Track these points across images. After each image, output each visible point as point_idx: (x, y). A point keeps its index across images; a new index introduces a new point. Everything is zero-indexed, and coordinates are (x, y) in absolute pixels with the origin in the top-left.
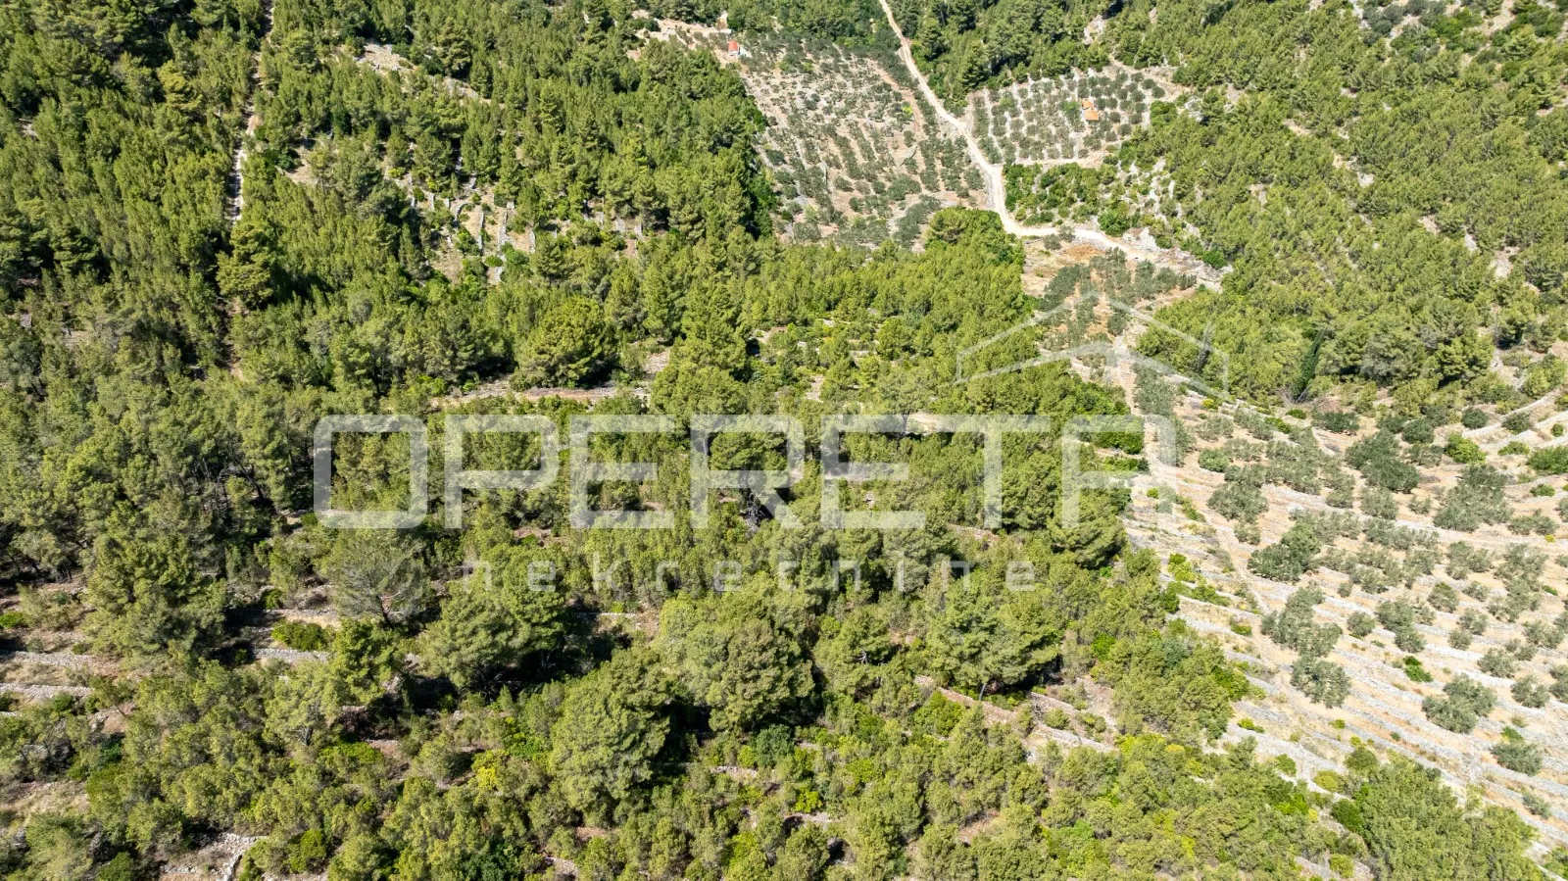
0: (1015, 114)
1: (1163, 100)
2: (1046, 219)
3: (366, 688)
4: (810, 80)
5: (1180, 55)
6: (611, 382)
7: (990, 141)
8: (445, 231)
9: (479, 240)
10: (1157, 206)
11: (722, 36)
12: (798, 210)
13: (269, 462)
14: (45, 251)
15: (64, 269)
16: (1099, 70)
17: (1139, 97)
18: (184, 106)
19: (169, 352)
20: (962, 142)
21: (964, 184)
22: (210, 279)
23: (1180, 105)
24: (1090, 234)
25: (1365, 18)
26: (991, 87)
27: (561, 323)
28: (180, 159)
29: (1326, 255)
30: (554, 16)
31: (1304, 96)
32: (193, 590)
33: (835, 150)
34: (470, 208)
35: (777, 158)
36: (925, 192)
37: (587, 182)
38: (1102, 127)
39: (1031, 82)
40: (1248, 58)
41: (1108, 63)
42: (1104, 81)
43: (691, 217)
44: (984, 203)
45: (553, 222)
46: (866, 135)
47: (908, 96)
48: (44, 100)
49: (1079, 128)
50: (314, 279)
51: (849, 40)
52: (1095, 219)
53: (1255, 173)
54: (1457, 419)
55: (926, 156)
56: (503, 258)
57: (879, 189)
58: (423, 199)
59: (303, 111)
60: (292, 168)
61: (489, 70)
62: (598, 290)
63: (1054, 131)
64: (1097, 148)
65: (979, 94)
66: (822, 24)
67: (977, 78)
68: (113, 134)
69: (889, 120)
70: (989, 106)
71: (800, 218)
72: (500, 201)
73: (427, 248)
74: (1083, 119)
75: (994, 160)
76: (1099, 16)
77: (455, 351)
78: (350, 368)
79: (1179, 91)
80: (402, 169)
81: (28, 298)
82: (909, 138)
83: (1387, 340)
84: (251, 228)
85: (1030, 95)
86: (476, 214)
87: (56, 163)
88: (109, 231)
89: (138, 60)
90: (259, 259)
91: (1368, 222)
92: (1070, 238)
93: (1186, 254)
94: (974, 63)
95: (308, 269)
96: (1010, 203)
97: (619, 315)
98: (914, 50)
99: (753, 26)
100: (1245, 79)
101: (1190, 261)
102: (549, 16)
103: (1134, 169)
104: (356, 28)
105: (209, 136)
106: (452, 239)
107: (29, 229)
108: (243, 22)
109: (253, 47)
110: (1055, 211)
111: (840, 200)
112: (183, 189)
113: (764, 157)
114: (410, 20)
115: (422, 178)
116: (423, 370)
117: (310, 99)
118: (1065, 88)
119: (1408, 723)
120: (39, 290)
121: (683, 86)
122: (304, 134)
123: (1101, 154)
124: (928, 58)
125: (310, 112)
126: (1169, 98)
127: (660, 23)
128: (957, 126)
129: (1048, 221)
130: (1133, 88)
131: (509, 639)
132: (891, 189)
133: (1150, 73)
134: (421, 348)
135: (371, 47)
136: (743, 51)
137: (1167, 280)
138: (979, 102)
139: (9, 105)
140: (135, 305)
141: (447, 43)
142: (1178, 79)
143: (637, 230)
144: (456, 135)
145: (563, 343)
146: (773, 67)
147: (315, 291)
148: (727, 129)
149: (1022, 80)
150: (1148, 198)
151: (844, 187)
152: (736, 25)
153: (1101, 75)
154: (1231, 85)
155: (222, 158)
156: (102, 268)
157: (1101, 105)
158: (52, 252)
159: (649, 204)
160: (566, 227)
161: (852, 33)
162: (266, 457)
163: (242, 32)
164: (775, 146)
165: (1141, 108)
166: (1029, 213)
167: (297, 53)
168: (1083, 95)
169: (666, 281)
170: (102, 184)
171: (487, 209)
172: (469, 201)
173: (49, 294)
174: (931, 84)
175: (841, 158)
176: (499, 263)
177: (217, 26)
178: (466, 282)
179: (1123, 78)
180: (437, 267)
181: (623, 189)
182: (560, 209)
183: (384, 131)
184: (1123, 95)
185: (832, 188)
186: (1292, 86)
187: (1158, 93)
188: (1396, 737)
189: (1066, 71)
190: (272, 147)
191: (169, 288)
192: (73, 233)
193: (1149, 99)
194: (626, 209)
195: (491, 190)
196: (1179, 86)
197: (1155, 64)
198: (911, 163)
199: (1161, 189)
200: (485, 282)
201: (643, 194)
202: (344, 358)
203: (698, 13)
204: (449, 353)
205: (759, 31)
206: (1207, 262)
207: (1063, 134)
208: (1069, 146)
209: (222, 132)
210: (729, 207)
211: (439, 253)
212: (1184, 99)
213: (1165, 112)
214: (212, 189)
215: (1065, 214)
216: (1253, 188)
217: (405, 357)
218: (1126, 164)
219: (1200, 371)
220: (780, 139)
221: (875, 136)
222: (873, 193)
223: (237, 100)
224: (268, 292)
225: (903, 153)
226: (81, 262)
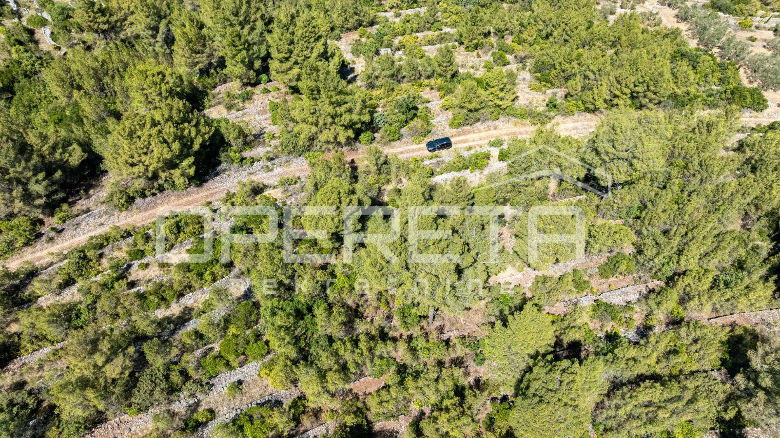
6: (223, 166)
27: (142, 126)
56: (45, 15)
62: (160, 37)
169: (232, 18)
176: (43, 23)
178: (15, 56)
200: (37, 48)
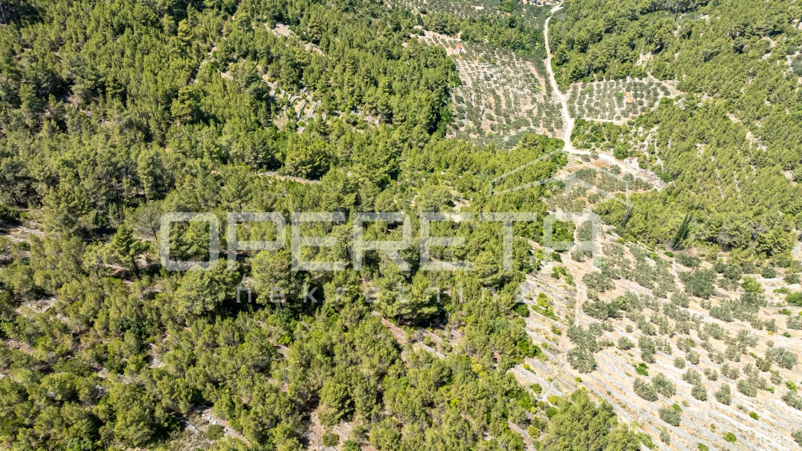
0: (591, 96)
1: (668, 97)
2: (587, 147)
3: (125, 256)
4: (492, 67)
5: (684, 76)
7: (574, 107)
8: (284, 108)
9: (299, 114)
10: (646, 148)
11: (455, 42)
12: (462, 125)
13: (146, 177)
14: (103, 86)
15: (109, 96)
16: (641, 79)
17: (656, 94)
18: (184, 38)
19: (140, 134)
20: (560, 106)
21: (553, 125)
22: (168, 109)
23: (676, 100)
24: (607, 157)
25: (792, 66)
26: (584, 81)
28: (175, 59)
29: (724, 183)
30: (373, 23)
31: (742, 103)
32: (84, 212)
33: (492, 100)
34: (299, 100)
35: (460, 100)
36: (532, 127)
37: (358, 96)
38: (633, 107)
39: (605, 81)
40: (718, 80)
41: (646, 76)
42: (641, 84)
43: (401, 119)
44: (560, 136)
45: (337, 112)
46: (511, 96)
47: (542, 81)
48: (127, 29)
49: (620, 105)
50: (214, 117)
51: (521, 51)
52: (612, 150)
53: (701, 138)
54: (759, 272)
55: (539, 109)
57: (508, 122)
58: (279, 93)
59: (236, 47)
60: (224, 71)
61: (329, 42)
63: (607, 105)
64: (626, 117)
65: (577, 84)
66: (509, 42)
67: (578, 76)
68: (149, 45)
69: (526, 90)
70: (580, 89)
71: (462, 129)
72: (315, 99)
73: (273, 113)
74: (624, 101)
75: (573, 116)
76: (650, 53)
77: (258, 154)
78: (211, 153)
79: (679, 93)
80: (273, 79)
81: (91, 105)
82: (534, 100)
83: (732, 226)
84: (187, 89)
85: (602, 87)
86: (301, 104)
87: (123, 54)
88: (133, 83)
89: (172, 17)
90: (187, 103)
91: (754, 169)
92: (596, 157)
93: (653, 173)
94: (577, 68)
95: (213, 112)
96: (573, 137)
97: (343, 153)
98: (553, 59)
99: (473, 39)
100: (714, 91)
101: (653, 177)
102: (370, 22)
103: (641, 129)
104: (275, 16)
105: (192, 52)
106: (286, 111)
107: (99, 77)
108: (223, 8)
109: (225, 18)
110: (593, 144)
111: (486, 125)
112: (171, 71)
113: (453, 99)
114: (302, 16)
115: (282, 84)
116: (243, 160)
117: (241, 43)
118: (621, 86)
119: (621, 389)
120: (97, 103)
121: (423, 61)
122: (235, 57)
123: (626, 120)
124: (558, 65)
125: (239, 48)
126: (672, 97)
127: (426, 32)
128: (561, 98)
129: (588, 148)
130: (655, 89)
131: (187, 249)
132: (514, 122)
133: (666, 84)
134: (244, 150)
135: (280, 25)
136: (463, 50)
137: (638, 184)
138: (575, 88)
139: (114, 30)
140: (132, 112)
141: (312, 27)
142: (679, 88)
143: (377, 122)
144: (302, 67)
145: (302, 156)
146: (475, 59)
147: (212, 122)
148: (436, 83)
149: (601, 79)
150: (643, 143)
151: (491, 118)
152: (464, 38)
153: (641, 82)
154: (706, 94)
155: (194, 62)
156: (123, 97)
157: (636, 96)
158: (106, 87)
159: (383, 110)
160: (342, 115)
161: (523, 48)
162: (145, 175)
163: (222, 12)
164: (461, 94)
165: (655, 100)
166: (580, 143)
167: (241, 22)
168: (628, 90)
170: (137, 64)
171: (308, 101)
172: (300, 97)
173: (100, 104)
174: (556, 77)
175: (493, 105)
177: (212, 8)
179: (651, 84)
180: (275, 122)
181: (373, 102)
182: (342, 107)
183: (270, 61)
184: (649, 92)
185: (484, 117)
186: (738, 97)
187: (667, 93)
188: (609, 393)
189: (624, 78)
190: (218, 61)
191: (149, 109)
192: (115, 80)
193: (661, 95)
194: (373, 111)
195: (312, 94)
196: (679, 91)
197: (670, 79)
198: (530, 112)
199: (651, 140)
201: (382, 105)
202: (208, 148)
203: (446, 30)
204: (254, 154)
205: (475, 42)
206: (662, 178)
207: (612, 108)
208: (613, 113)
209: (198, 51)
210: (422, 117)
211: (278, 117)
212: (679, 98)
213: (668, 102)
214: (184, 74)
215: (598, 146)
216: (698, 145)
217: (236, 153)
218: (638, 125)
219: (624, 225)
220: (465, 92)
221: (516, 97)
222: (504, 123)
223: (210, 39)
224: (189, 118)
225: (529, 107)
226: (116, 93)
